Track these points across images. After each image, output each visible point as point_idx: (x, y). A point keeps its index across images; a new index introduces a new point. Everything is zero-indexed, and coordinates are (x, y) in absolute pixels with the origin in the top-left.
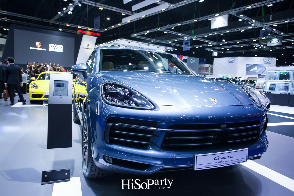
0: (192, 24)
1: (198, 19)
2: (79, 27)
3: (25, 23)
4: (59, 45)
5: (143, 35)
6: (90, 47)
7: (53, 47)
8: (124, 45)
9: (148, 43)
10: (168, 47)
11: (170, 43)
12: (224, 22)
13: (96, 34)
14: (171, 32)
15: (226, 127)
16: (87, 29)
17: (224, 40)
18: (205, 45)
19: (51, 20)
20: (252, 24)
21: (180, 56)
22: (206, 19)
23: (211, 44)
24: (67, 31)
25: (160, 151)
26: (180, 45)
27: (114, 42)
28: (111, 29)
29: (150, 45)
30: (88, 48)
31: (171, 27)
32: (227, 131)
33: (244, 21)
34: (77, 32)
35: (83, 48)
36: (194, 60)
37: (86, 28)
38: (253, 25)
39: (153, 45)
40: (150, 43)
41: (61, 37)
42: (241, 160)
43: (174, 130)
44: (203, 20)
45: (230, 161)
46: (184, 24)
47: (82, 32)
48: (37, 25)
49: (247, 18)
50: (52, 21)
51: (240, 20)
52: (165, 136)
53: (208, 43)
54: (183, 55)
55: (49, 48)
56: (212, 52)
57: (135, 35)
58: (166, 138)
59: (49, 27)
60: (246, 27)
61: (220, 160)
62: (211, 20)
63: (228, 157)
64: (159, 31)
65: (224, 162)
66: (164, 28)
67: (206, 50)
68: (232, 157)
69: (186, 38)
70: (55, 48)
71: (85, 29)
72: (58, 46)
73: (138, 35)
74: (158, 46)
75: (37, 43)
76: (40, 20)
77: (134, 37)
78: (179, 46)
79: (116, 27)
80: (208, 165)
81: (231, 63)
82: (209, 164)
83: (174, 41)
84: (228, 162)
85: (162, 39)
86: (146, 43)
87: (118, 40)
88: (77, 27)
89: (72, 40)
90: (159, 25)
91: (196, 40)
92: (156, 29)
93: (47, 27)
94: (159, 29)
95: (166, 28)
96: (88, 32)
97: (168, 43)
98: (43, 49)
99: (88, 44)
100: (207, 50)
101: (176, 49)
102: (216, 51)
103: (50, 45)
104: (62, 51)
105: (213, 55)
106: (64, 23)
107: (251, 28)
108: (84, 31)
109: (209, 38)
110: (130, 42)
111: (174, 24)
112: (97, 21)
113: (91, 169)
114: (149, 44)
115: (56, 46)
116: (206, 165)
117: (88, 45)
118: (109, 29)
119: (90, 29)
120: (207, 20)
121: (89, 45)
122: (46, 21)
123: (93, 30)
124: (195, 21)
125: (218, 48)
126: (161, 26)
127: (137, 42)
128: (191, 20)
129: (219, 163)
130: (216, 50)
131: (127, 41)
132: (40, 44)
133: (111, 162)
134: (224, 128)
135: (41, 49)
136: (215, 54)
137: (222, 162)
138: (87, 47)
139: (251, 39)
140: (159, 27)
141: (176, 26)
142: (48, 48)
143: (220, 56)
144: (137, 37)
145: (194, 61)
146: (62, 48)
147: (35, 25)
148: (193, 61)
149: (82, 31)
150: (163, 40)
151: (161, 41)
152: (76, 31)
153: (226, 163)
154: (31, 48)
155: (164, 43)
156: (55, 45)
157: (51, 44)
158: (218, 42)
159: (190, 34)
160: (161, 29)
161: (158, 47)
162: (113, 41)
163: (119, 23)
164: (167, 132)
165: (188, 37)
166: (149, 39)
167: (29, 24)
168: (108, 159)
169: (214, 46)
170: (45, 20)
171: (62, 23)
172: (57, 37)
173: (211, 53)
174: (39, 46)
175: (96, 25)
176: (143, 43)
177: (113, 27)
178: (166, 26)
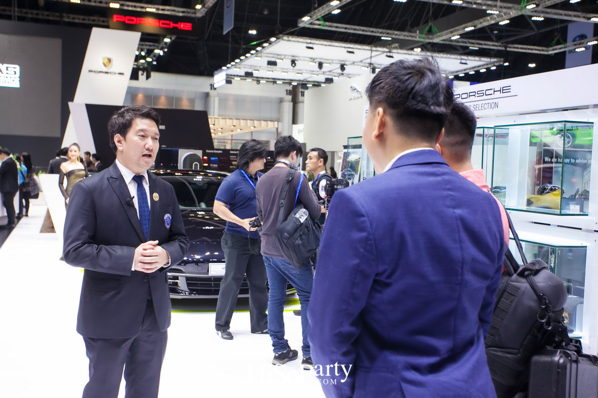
2: (115, 5)
4: (6, 65)
6: (115, 67)
8: (313, 60)
10: (470, 58)
11: (455, 41)
13: (174, 25)
16: (143, 11)
26: (506, 47)
30: (107, 73)
34: (107, 22)
37: (142, 7)
47: (127, 18)
57: (306, 19)
71: (138, 9)
72: (4, 66)
77: (311, 27)
78: (504, 49)
83: (464, 31)
85: (427, 28)
88: (106, 5)
96: (150, 21)
99: (109, 56)
101: (506, 64)
108: (135, 19)
110: (315, 46)
117: (106, 61)
119: (151, 9)
121: (114, 62)
123: (165, 13)
131: (305, 45)
138: (105, 69)
146: (18, 74)
152: (107, 18)
162: (262, 48)
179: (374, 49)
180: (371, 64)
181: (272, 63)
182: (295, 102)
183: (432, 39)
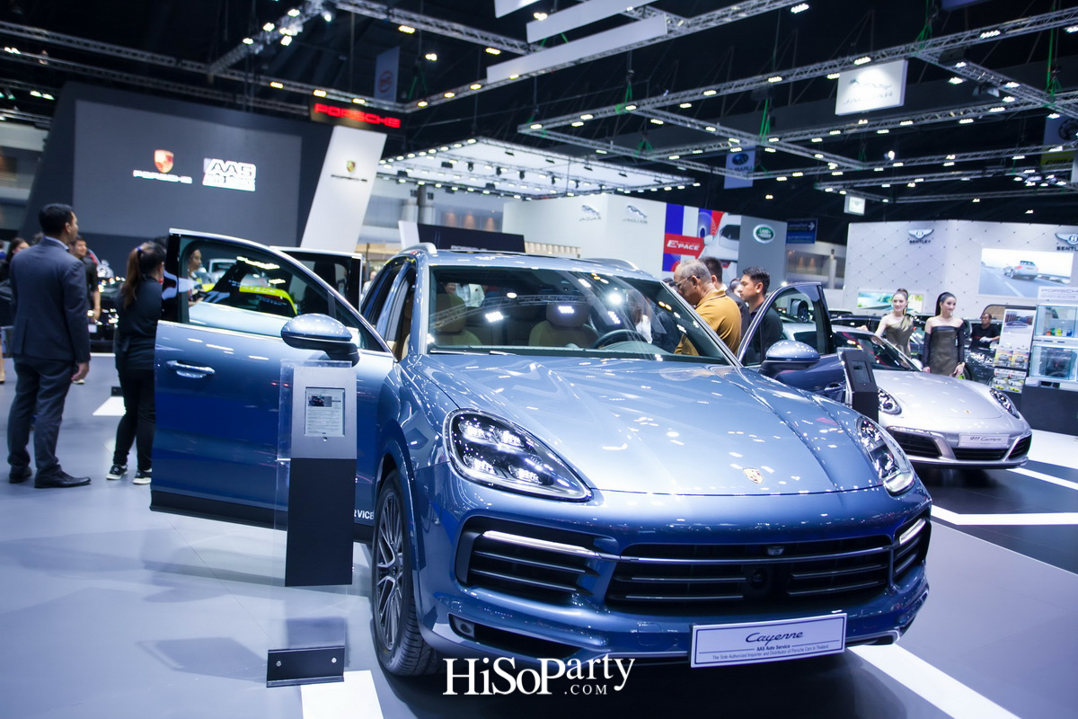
0: (760, 92)
1: (785, 73)
2: (320, 93)
3: (114, 76)
4: (241, 164)
5: (567, 129)
6: (358, 173)
7: (220, 172)
8: (490, 164)
9: (587, 159)
10: (663, 175)
11: (673, 161)
12: (889, 90)
13: (382, 120)
14: (677, 120)
15: (783, 555)
16: (349, 101)
17: (891, 155)
18: (812, 171)
19: (213, 66)
20: (1003, 94)
21: (710, 213)
22: (819, 73)
23: (838, 169)
24: (270, 105)
25: (601, 611)
26: (712, 170)
27: (452, 152)
28: (443, 101)
29: (592, 167)
30: (350, 178)
31: (677, 101)
32: (788, 565)
33: (969, 84)
34: (309, 111)
35: (333, 176)
36: (766, 231)
37: (346, 97)
38: (1008, 100)
39: (607, 165)
40: (593, 160)
41: (252, 134)
42: (826, 644)
43: (640, 559)
44: (805, 76)
45: (791, 648)
46: (730, 91)
47: (330, 110)
48: (160, 81)
49: (982, 74)
50: (216, 70)
51: (955, 81)
52: (615, 573)
53: (826, 164)
54: (725, 211)
55: (204, 174)
56: (844, 196)
57: (536, 127)
58: (618, 579)
59: (204, 90)
60: (980, 108)
61: (762, 644)
62: (836, 80)
63: (787, 636)
64: (629, 115)
65: (775, 650)
66: (649, 105)
67: (820, 191)
68: (797, 636)
69: (735, 144)
70: (227, 174)
71: (343, 100)
72: (239, 165)
73: (545, 127)
74: (625, 168)
75: (161, 157)
76: (172, 65)
77: (531, 134)
78: (709, 171)
79: (461, 96)
80: (728, 654)
81: (919, 244)
82: (732, 654)
83: (688, 153)
84: (785, 649)
85: (642, 144)
86: (577, 159)
87: (469, 144)
88: (310, 92)
89: (291, 145)
90: (629, 92)
91: (778, 151)
92: (619, 106)
93: (198, 92)
94: (631, 108)
95: (658, 105)
96: (354, 114)
97: (663, 159)
98: (179, 176)
99: (354, 161)
100: (821, 188)
101: (698, 185)
102: (857, 195)
103: (209, 164)
104: (251, 187)
105: (846, 211)
106: (262, 77)
107: (1002, 109)
108: (338, 110)
109: (830, 146)
110: (514, 152)
111: (691, 92)
112: (388, 65)
113: (408, 651)
114: (590, 162)
115: (231, 168)
116: (724, 654)
117: (350, 165)
118: (434, 103)
119: (359, 101)
120: (823, 78)
121: (358, 166)
122: (195, 70)
123: (371, 105)
124: (772, 80)
125: (867, 183)
126: (638, 96)
127: (541, 152)
128: (760, 77)
129: (761, 652)
130: (858, 192)
131: (504, 150)
132: (169, 158)
133: (472, 634)
134: (775, 555)
135: (174, 178)
136: (856, 205)
137: (768, 648)
138: (347, 174)
139: (1004, 153)
140: (630, 101)
141: (697, 98)
142: (198, 174)
143: (874, 214)
144: (544, 136)
145: (765, 233)
146: (254, 176)
147: (151, 82)
148: (761, 235)
149: (331, 108)
150: (644, 148)
151: (638, 152)
152: (308, 105)
153: (779, 652)
154: (137, 173)
155: (648, 158)
156: (229, 163)
157: (212, 158)
158: (868, 160)
159: (754, 129)
160: (638, 107)
161: (625, 175)
162: (449, 148)
163: (473, 81)
164: (620, 563)
165: (745, 140)
166: (589, 143)
167: (127, 78)
168: (464, 627)
169: (849, 175)
170: (190, 66)
171: (255, 78)
172: (233, 134)
173: (841, 201)
174: (169, 167)
175: (383, 82)
176: (564, 157)
177: (449, 95)
178: (659, 98)
179: (572, 159)
180: (551, 173)
181: (446, 165)
182: (420, 204)
183: (645, 156)
